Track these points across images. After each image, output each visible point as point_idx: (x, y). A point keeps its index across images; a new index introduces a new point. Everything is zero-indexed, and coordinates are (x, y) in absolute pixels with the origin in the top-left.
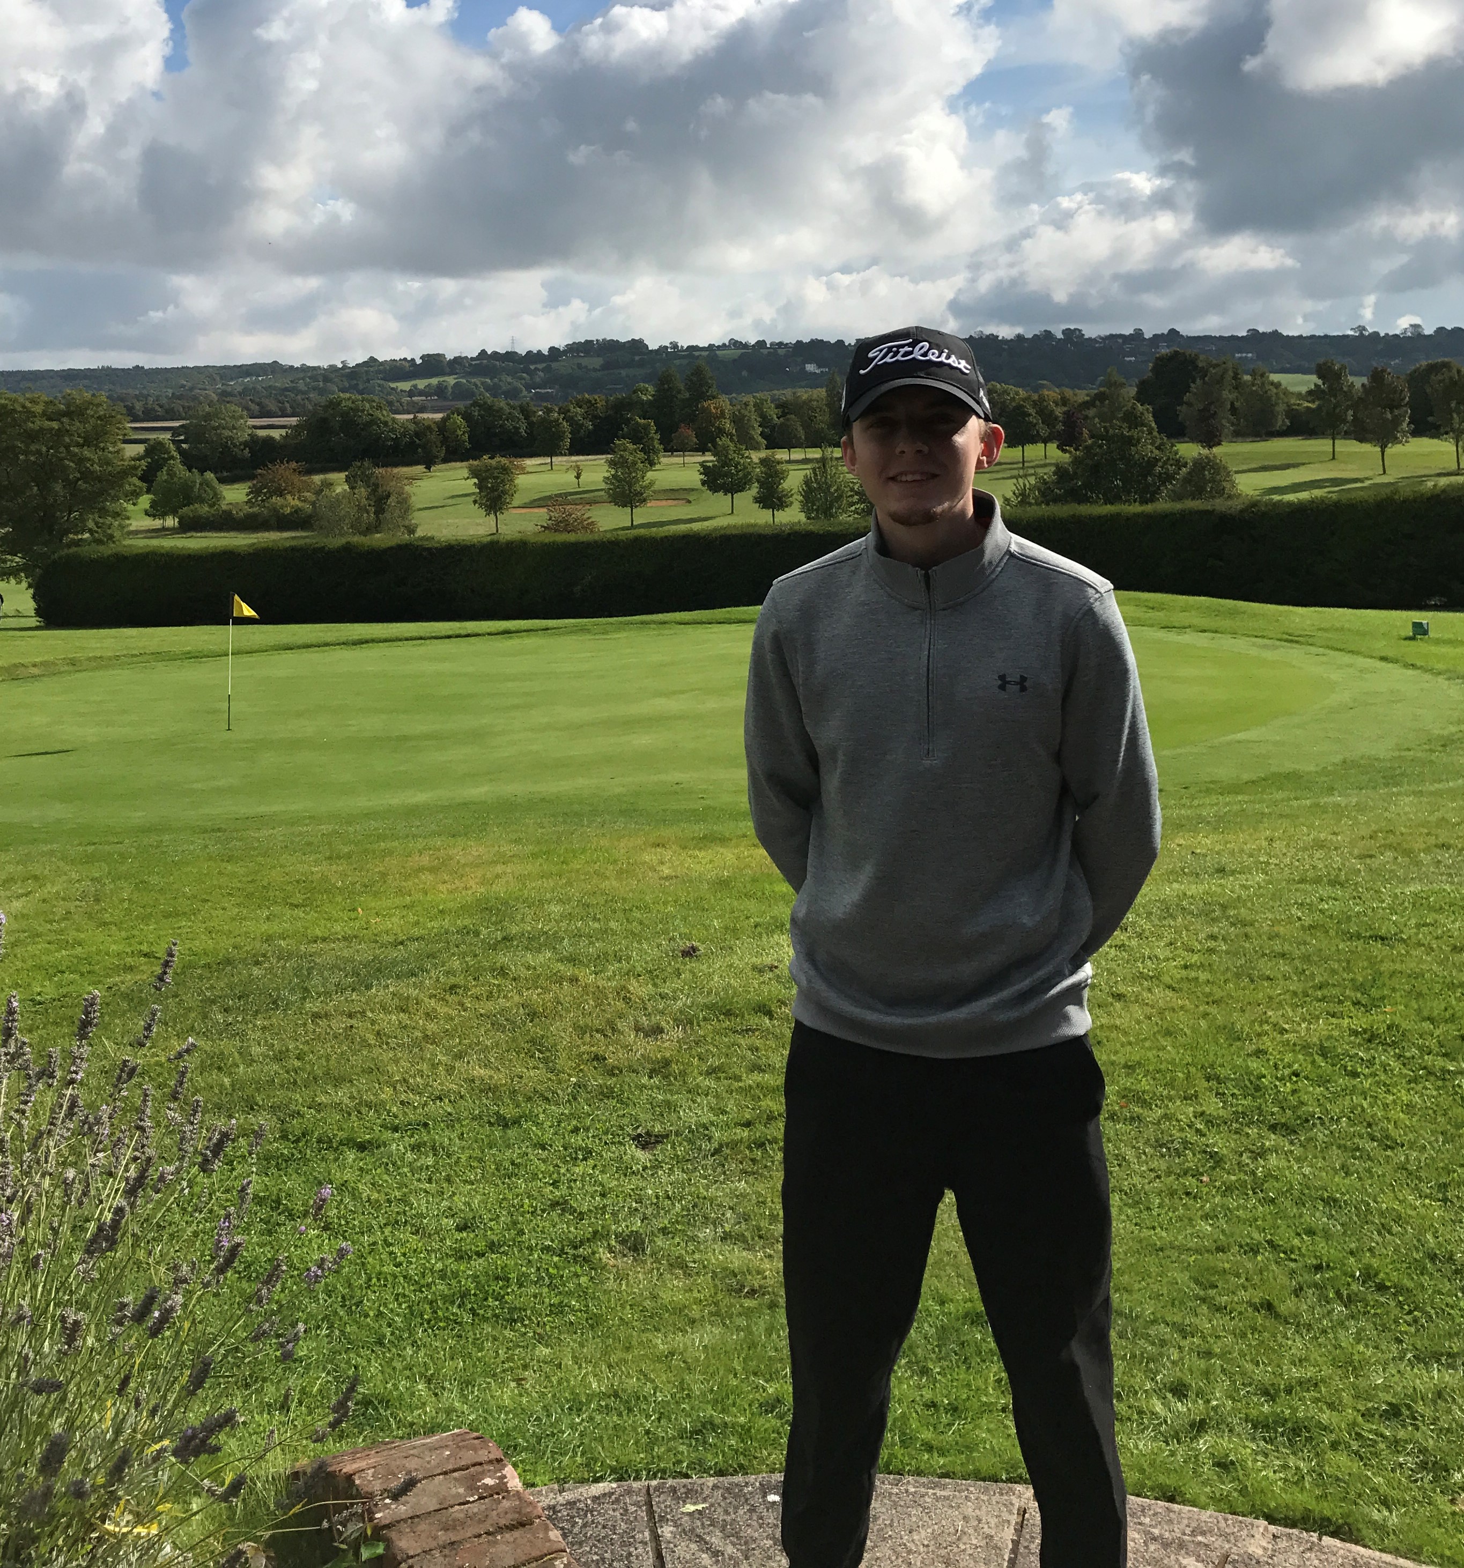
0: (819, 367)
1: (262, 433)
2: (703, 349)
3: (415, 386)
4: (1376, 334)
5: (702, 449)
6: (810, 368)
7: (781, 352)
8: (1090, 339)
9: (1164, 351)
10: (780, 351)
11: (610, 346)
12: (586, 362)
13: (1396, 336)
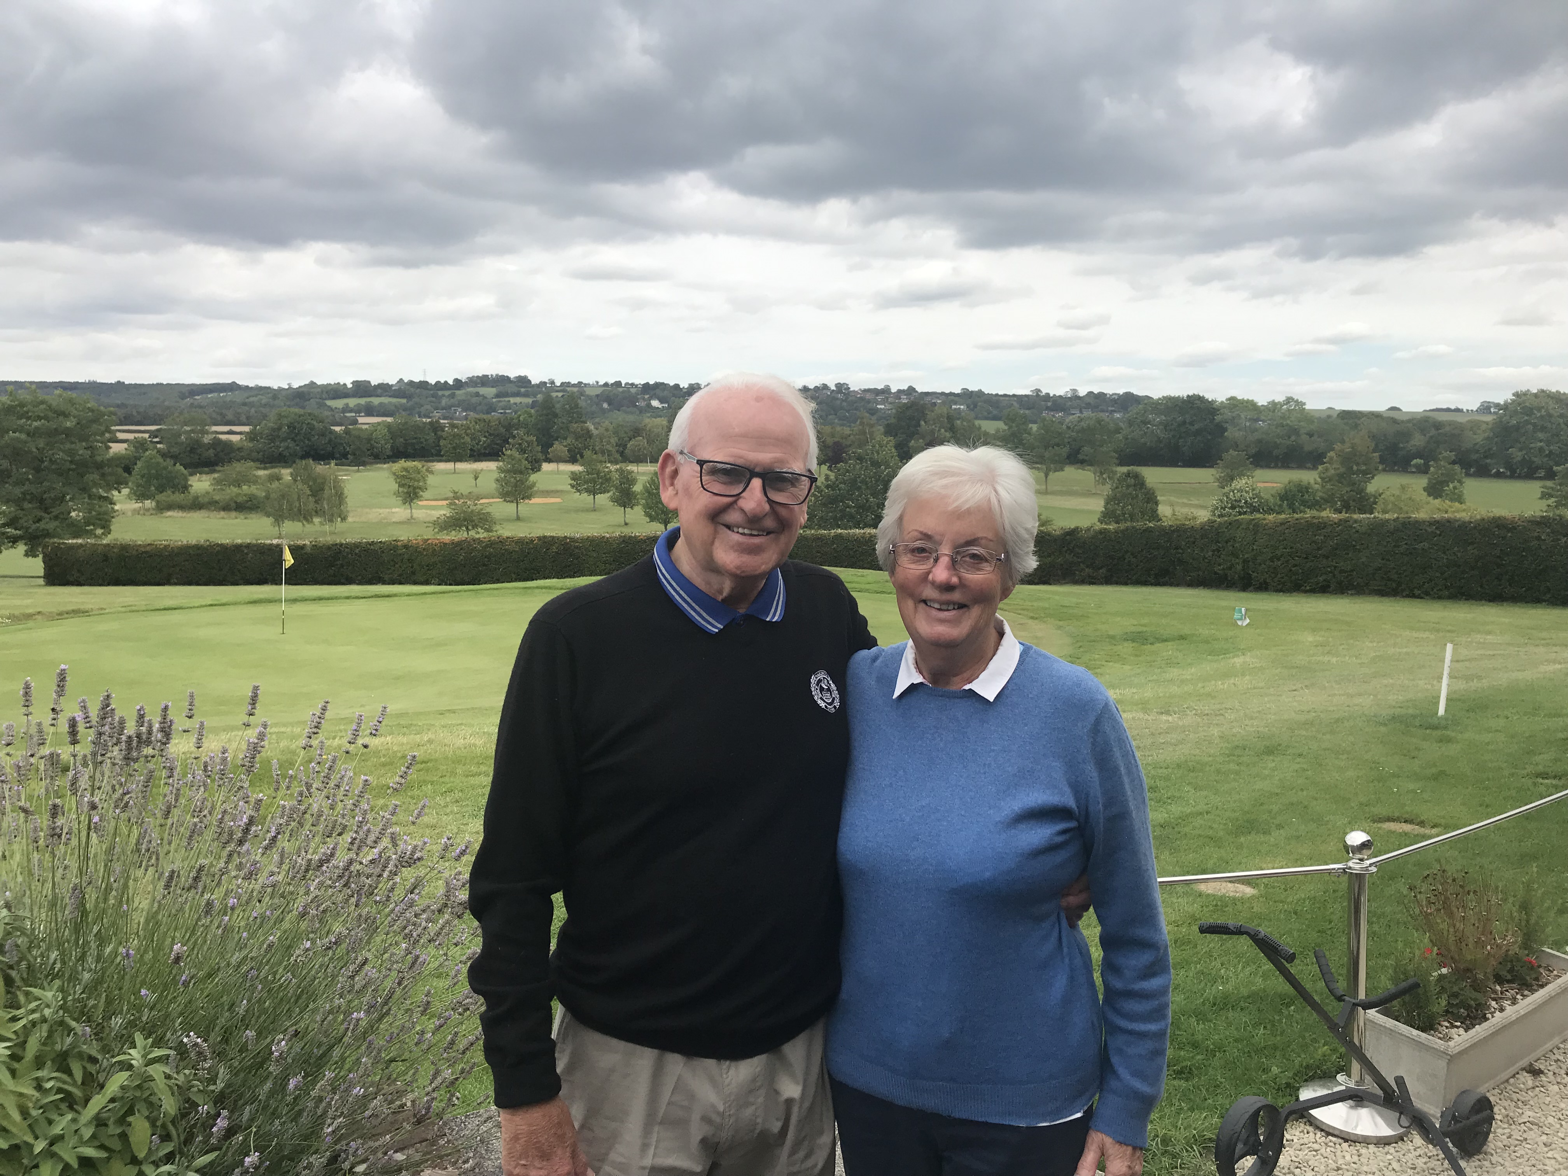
0: (661, 402)
1: (223, 437)
2: (574, 385)
3: (347, 404)
4: (1048, 394)
5: (573, 460)
6: (655, 403)
7: (633, 390)
8: (854, 391)
9: (904, 400)
10: (631, 390)
11: (501, 380)
12: (483, 391)
13: (1060, 396)
